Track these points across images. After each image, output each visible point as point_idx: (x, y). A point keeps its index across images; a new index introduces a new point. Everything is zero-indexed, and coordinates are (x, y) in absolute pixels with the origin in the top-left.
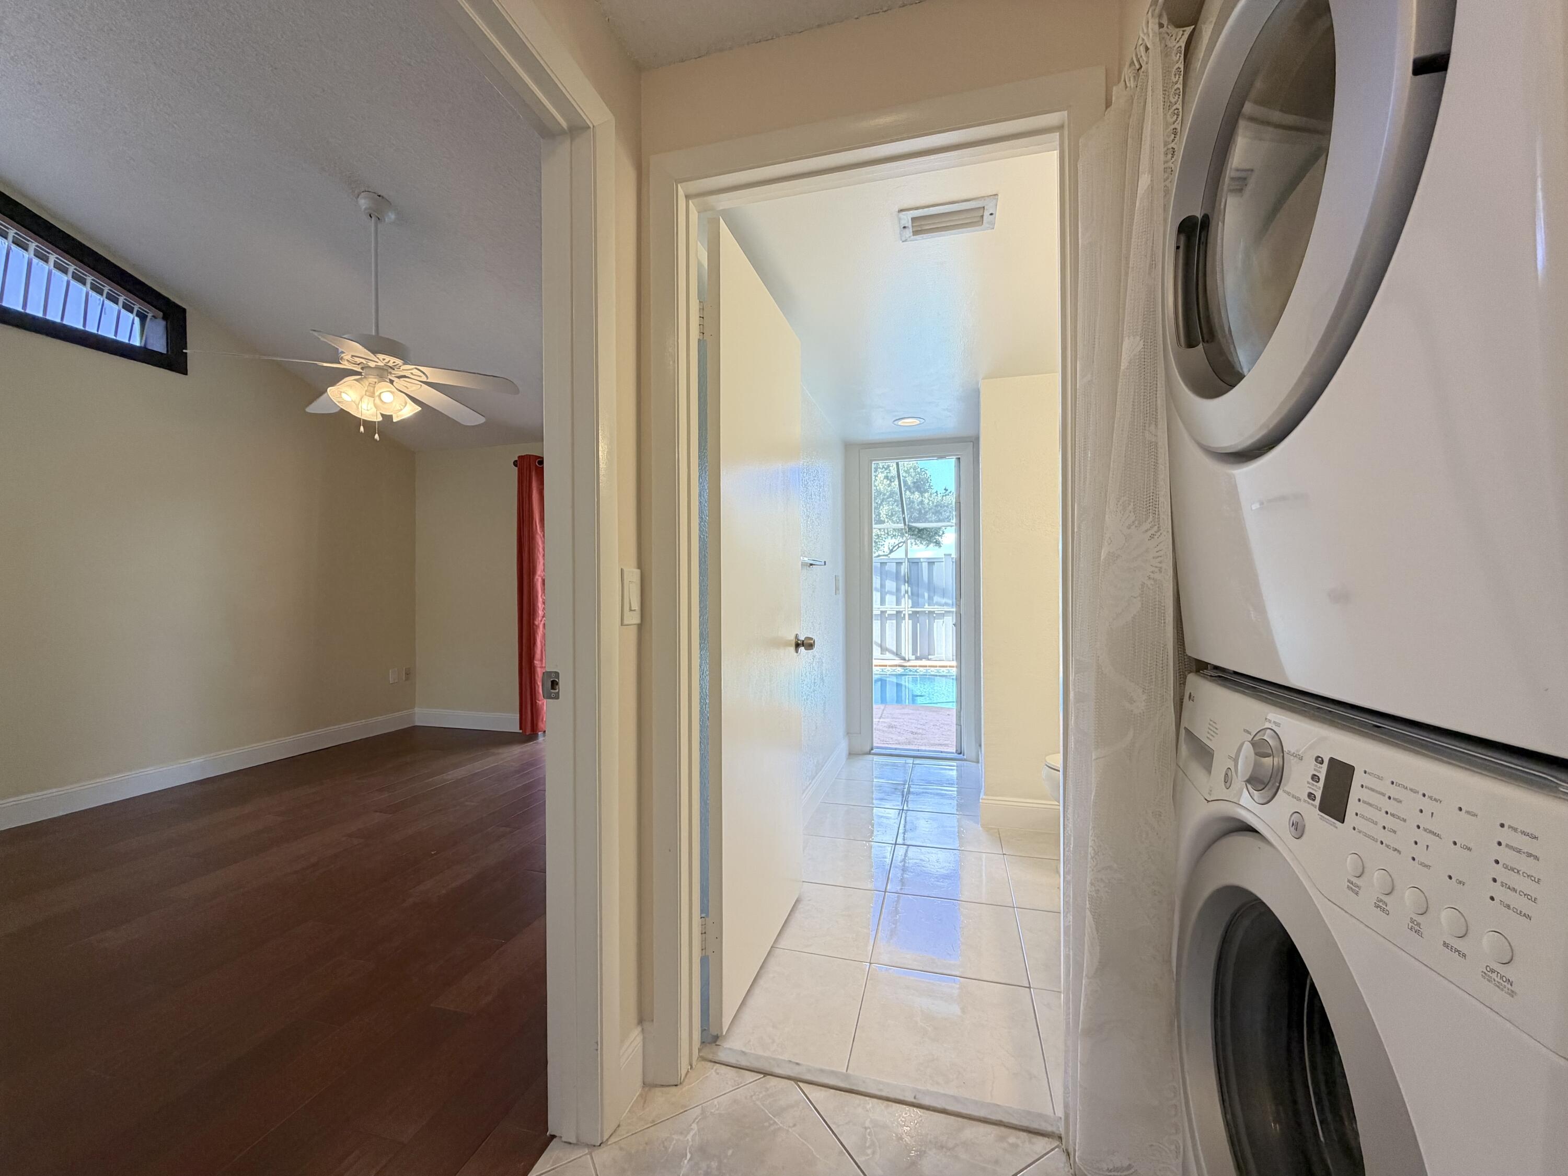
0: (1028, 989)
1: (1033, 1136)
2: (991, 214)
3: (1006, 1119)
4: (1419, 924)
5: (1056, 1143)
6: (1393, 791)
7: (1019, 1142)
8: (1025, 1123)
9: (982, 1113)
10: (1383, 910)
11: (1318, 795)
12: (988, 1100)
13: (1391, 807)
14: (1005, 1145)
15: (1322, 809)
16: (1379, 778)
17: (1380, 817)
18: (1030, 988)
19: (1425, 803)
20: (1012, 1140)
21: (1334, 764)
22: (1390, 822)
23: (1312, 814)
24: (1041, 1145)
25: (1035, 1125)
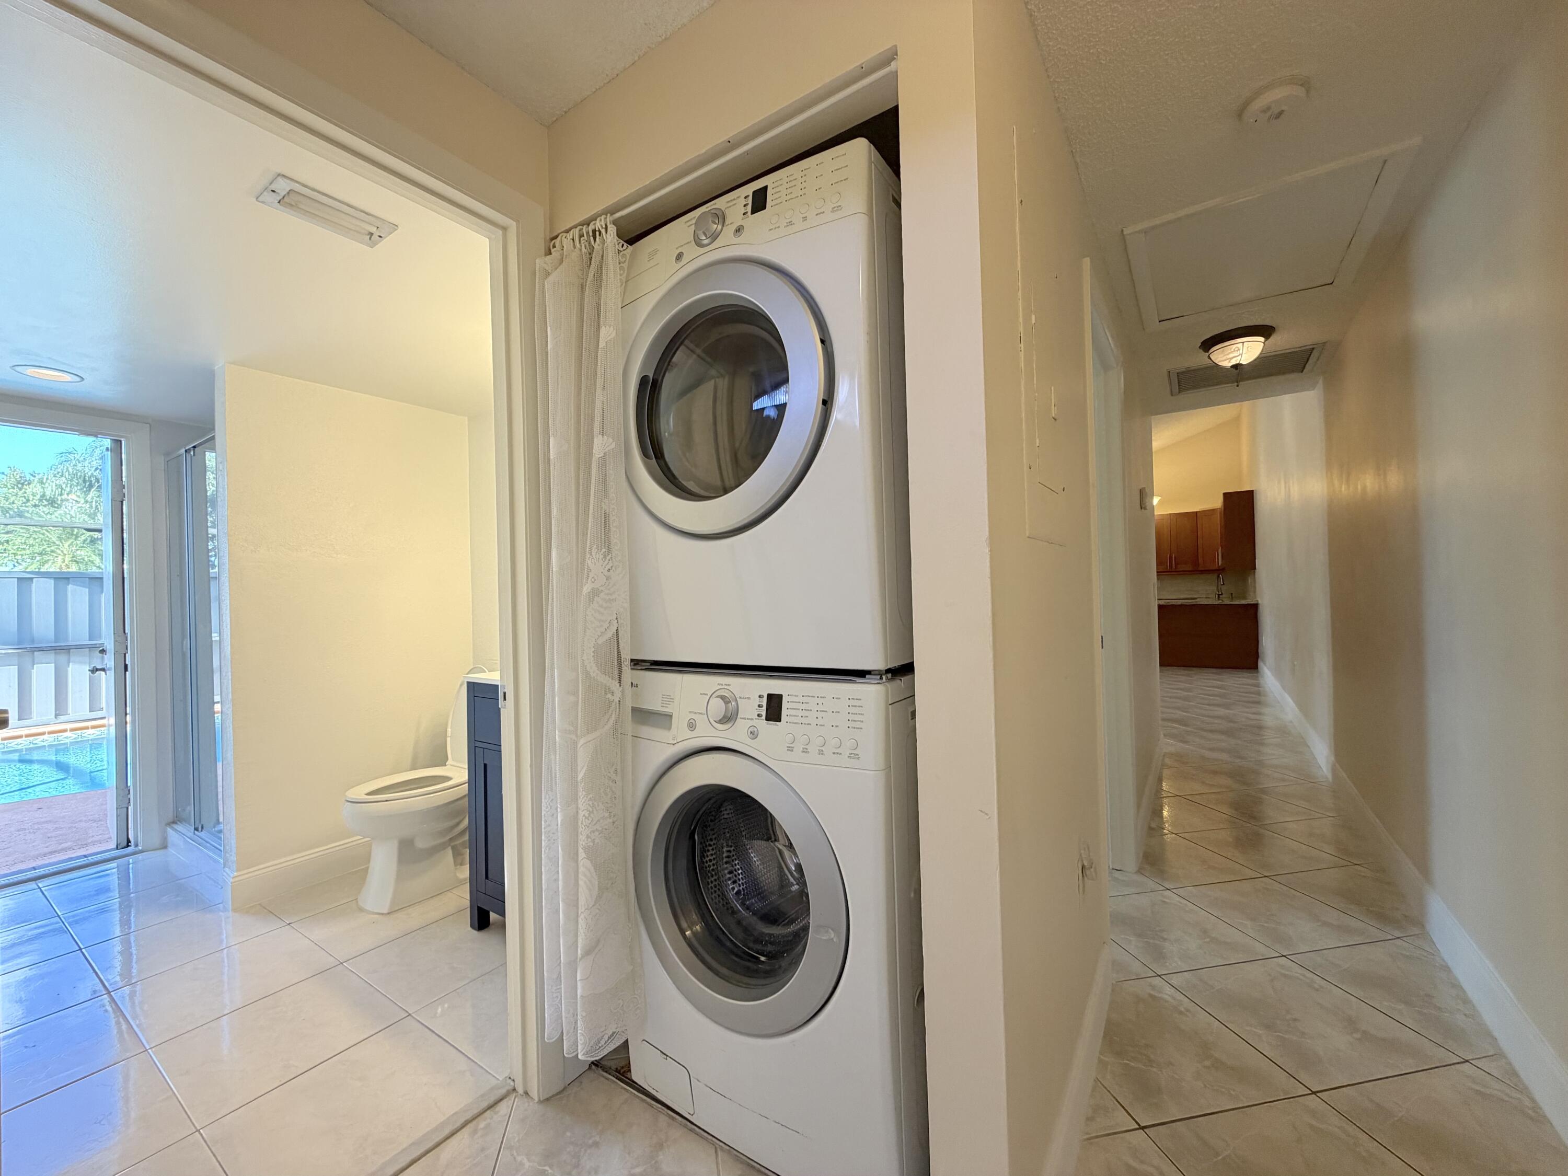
0: (409, 1017)
1: (493, 1108)
2: (380, 237)
3: (468, 1116)
4: (822, 751)
5: (514, 1095)
6: (805, 700)
7: (488, 1121)
8: (485, 1104)
9: (447, 1132)
10: (806, 752)
11: (764, 714)
12: (443, 1119)
13: (804, 706)
14: (480, 1133)
15: (767, 719)
16: (796, 696)
17: (800, 713)
18: (410, 1015)
19: (820, 701)
20: (482, 1125)
21: (770, 696)
22: (805, 713)
23: (762, 724)
24: (503, 1108)
25: (492, 1099)
